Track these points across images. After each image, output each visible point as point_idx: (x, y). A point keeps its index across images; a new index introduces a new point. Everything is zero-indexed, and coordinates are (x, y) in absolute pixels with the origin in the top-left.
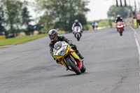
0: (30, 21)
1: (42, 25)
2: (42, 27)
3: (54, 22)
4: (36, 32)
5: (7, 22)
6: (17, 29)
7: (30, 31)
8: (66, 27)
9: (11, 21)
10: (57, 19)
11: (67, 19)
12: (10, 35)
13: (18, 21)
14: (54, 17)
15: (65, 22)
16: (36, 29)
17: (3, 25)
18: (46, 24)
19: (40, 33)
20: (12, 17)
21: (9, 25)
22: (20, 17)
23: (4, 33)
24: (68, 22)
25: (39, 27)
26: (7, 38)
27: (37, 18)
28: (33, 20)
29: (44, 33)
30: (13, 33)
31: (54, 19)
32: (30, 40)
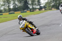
0: (41, 4)
1: (46, 6)
2: (46, 7)
3: (51, 5)
4: (43, 9)
5: (30, 5)
6: (35, 8)
7: (41, 9)
8: (57, 7)
9: (32, 4)
10: (53, 4)
11: (57, 3)
12: (32, 10)
13: (35, 4)
14: (51, 2)
15: (56, 5)
16: (43, 8)
17: (29, 6)
18: (48, 6)
19: (45, 10)
20: (33, 2)
21: (32, 6)
22: (36, 2)
23: (29, 9)
24: (58, 5)
25: (45, 7)
26: (30, 12)
27: (44, 3)
28: (42, 4)
29: (47, 10)
30: (33, 10)
31: (51, 4)
32: (41, 13)
